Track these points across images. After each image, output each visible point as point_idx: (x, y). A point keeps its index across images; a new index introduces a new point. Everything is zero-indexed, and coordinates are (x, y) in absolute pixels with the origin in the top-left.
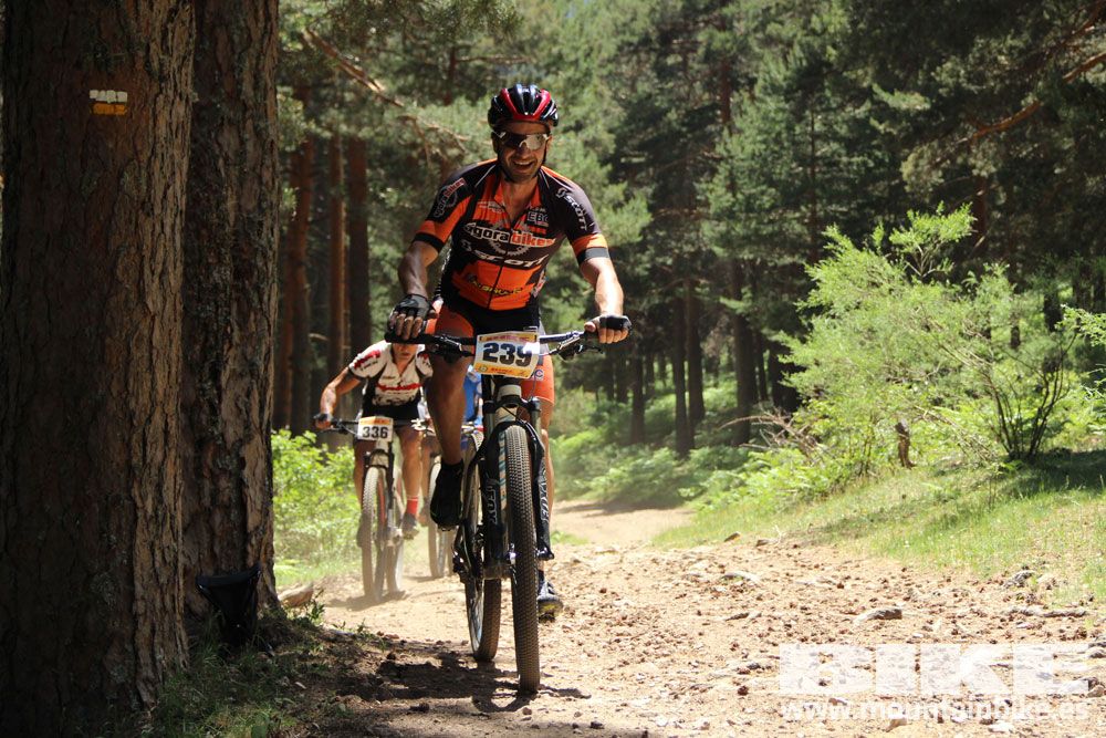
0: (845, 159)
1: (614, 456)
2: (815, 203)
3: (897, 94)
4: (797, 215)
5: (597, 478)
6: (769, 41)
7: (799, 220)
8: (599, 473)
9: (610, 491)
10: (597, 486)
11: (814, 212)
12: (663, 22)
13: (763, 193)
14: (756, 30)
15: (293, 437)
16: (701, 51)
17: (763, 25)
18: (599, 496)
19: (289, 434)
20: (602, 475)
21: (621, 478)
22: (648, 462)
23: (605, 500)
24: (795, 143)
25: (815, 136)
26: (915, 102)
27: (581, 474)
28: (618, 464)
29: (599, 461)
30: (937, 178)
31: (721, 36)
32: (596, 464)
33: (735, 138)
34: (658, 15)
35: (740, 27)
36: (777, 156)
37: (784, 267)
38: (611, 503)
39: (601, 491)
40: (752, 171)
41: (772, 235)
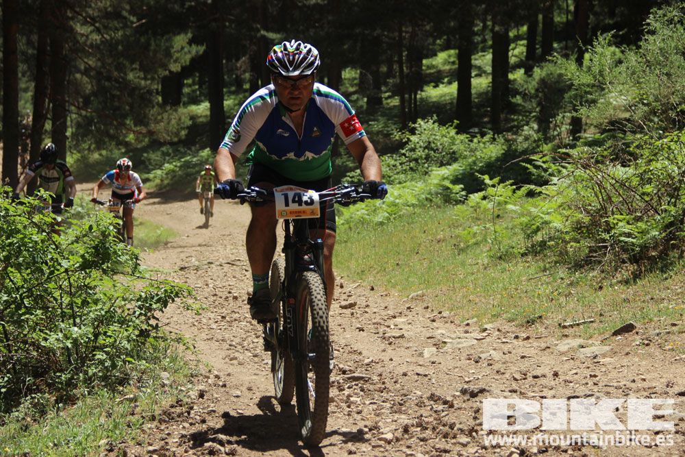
1: (169, 155)
5: (154, 172)
8: (157, 167)
9: (166, 182)
10: (155, 177)
18: (156, 186)
20: (159, 169)
21: (173, 171)
22: (195, 159)
23: (160, 189)
27: (142, 167)
28: (171, 160)
29: (156, 158)
32: (155, 160)
38: (168, 191)
39: (158, 181)
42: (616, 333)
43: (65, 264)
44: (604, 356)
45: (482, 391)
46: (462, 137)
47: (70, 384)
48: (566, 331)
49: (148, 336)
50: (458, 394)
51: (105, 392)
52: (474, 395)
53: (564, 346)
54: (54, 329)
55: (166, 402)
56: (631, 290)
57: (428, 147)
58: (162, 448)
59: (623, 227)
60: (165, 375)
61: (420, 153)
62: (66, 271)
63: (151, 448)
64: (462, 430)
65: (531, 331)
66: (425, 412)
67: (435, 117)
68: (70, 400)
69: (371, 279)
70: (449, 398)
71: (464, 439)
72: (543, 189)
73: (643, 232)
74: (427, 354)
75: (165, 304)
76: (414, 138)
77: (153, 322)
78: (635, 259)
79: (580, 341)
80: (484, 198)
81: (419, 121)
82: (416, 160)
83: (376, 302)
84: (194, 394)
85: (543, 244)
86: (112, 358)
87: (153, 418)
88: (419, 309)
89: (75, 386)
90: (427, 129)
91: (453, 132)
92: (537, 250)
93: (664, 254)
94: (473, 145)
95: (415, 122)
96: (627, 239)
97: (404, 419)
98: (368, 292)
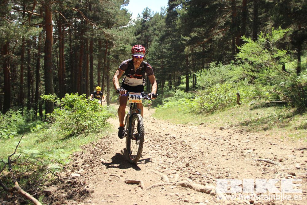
0: (167, 52)
2: (162, 59)
3: (185, 37)
4: (159, 60)
6: (154, 34)
7: (160, 61)
11: (162, 60)
12: (138, 31)
13: (154, 57)
14: (152, 33)
15: (79, 95)
16: (144, 35)
17: (154, 32)
19: (78, 94)
24: (159, 49)
25: (163, 48)
26: (188, 38)
30: (190, 52)
31: (147, 33)
33: (150, 48)
34: (137, 30)
35: (150, 32)
36: (157, 51)
37: (157, 69)
40: (153, 53)
41: (156, 63)
42: (200, 125)
43: (88, 109)
44: (197, 129)
45: (169, 134)
46: (185, 93)
47: (88, 132)
48: (191, 125)
49: (105, 124)
50: (164, 135)
51: (94, 134)
52: (167, 135)
53: (190, 127)
54: (85, 121)
55: (105, 136)
56: (206, 118)
57: (178, 95)
58: (100, 143)
59: (206, 106)
60: (107, 131)
61: (177, 96)
62: (89, 110)
63: (98, 143)
64: (161, 141)
65: (185, 125)
66: (156, 138)
67: (180, 89)
68: (87, 135)
69: (160, 118)
70: (162, 136)
71: (161, 142)
72: (193, 100)
73: (210, 107)
74: (163, 129)
75: (108, 118)
76: (175, 93)
77: (106, 121)
78: (208, 112)
79: (193, 126)
80: (185, 103)
81: (177, 90)
82: (176, 98)
83: (159, 122)
84: (111, 135)
85: (194, 111)
86: (96, 127)
87: (101, 138)
88: (167, 123)
89: (89, 133)
90: (178, 91)
91: (183, 92)
92: (191, 112)
93: (214, 111)
94: (187, 95)
95: (176, 90)
96: (207, 108)
97: (152, 139)
98: (159, 120)
